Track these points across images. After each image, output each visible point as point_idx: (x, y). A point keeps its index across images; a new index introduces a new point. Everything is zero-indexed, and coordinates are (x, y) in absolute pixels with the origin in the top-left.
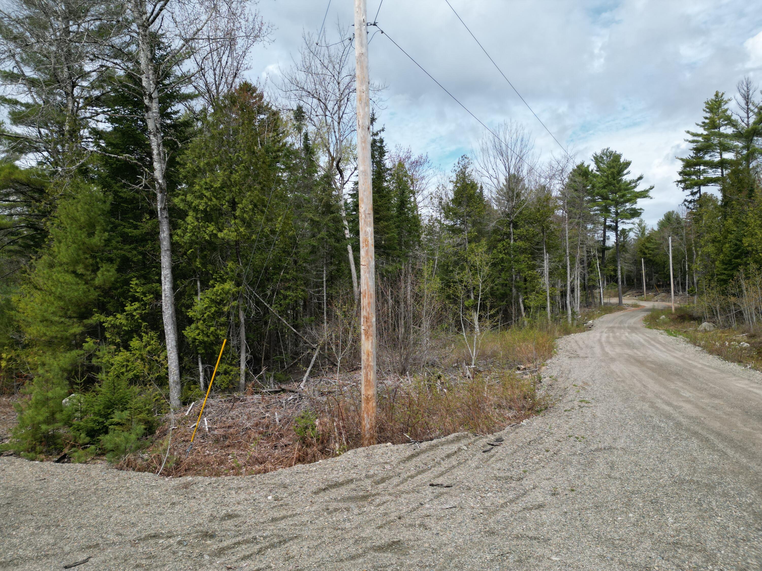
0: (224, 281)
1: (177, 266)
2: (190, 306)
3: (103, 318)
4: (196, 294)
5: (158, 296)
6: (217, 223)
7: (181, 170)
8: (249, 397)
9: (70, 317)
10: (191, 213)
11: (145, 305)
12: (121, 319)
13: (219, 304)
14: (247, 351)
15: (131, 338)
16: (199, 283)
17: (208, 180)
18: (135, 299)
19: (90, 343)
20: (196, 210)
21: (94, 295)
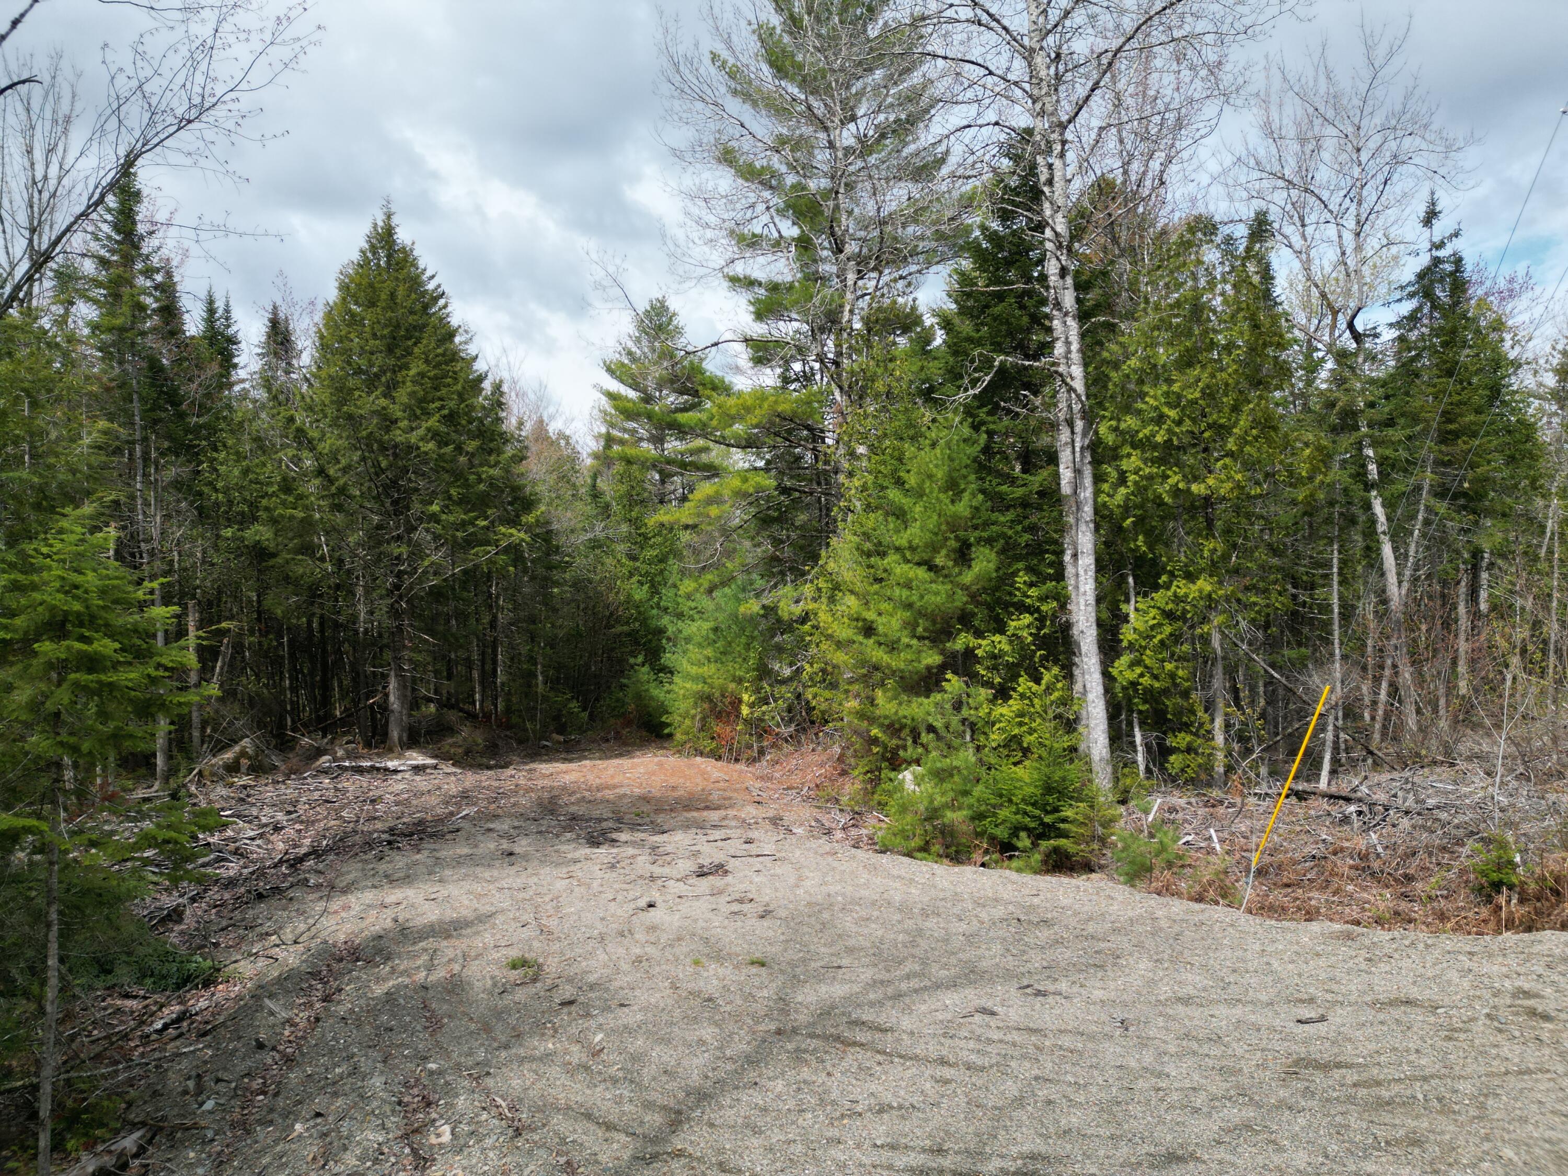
0: (1191, 576)
3: (973, 642)
4: (1127, 601)
7: (1113, 374)
8: (1239, 800)
9: (920, 638)
11: (1042, 620)
12: (1001, 642)
13: (1176, 619)
16: (1131, 580)
17: (1175, 387)
18: (1023, 608)
19: (954, 683)
20: (1143, 445)
21: (961, 599)
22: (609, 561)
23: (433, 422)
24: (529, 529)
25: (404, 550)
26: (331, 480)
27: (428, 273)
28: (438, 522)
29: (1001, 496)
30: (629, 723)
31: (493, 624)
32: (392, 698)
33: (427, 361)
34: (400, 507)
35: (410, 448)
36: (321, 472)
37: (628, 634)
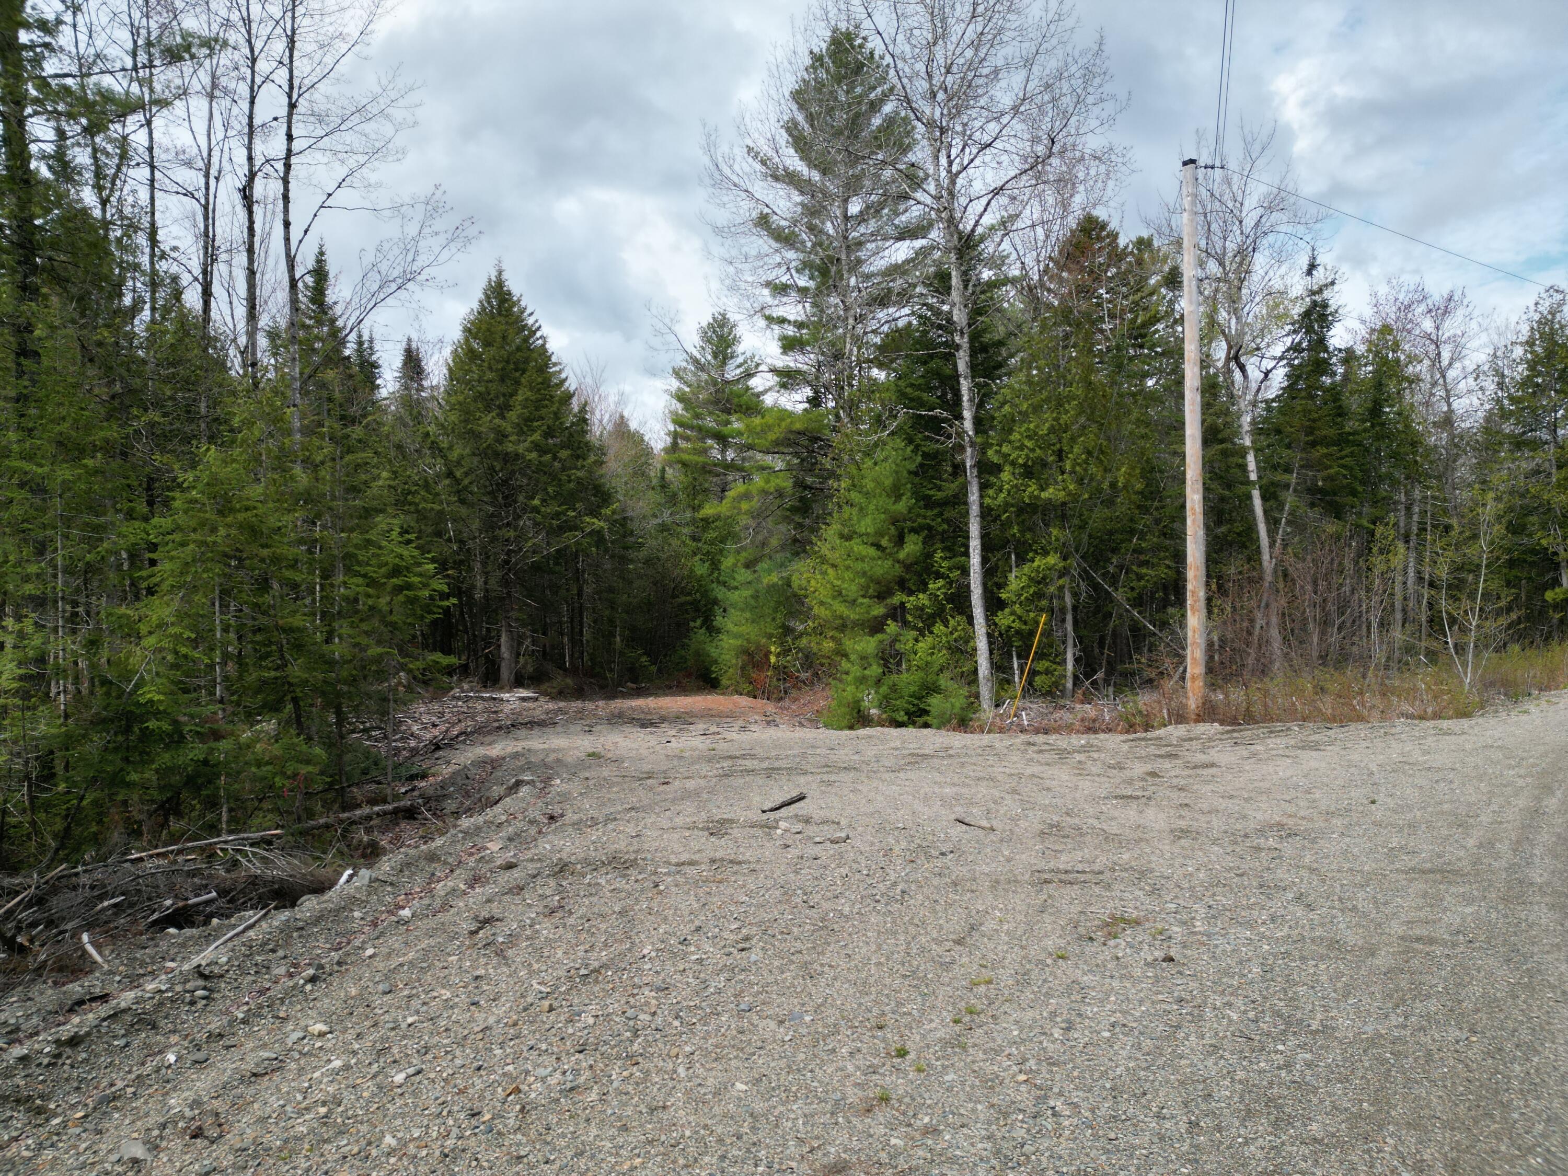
0: (1046, 553)
1: (988, 534)
2: (1001, 586)
3: (905, 598)
4: (1010, 571)
5: (965, 571)
6: (1038, 479)
8: (1078, 706)
9: (871, 597)
10: (1007, 468)
11: (951, 583)
12: (923, 599)
13: (1039, 583)
14: (1075, 646)
15: (933, 624)
16: (1013, 557)
17: (1032, 426)
18: (938, 576)
19: (892, 627)
20: (1013, 464)
21: (898, 570)
22: (675, 542)
23: (536, 436)
24: (606, 520)
25: (512, 534)
26: (458, 481)
27: (528, 311)
28: (538, 512)
29: (927, 498)
30: (689, 675)
31: (580, 594)
32: (503, 649)
33: (531, 389)
34: (509, 501)
35: (517, 456)
36: (450, 474)
37: (691, 603)
